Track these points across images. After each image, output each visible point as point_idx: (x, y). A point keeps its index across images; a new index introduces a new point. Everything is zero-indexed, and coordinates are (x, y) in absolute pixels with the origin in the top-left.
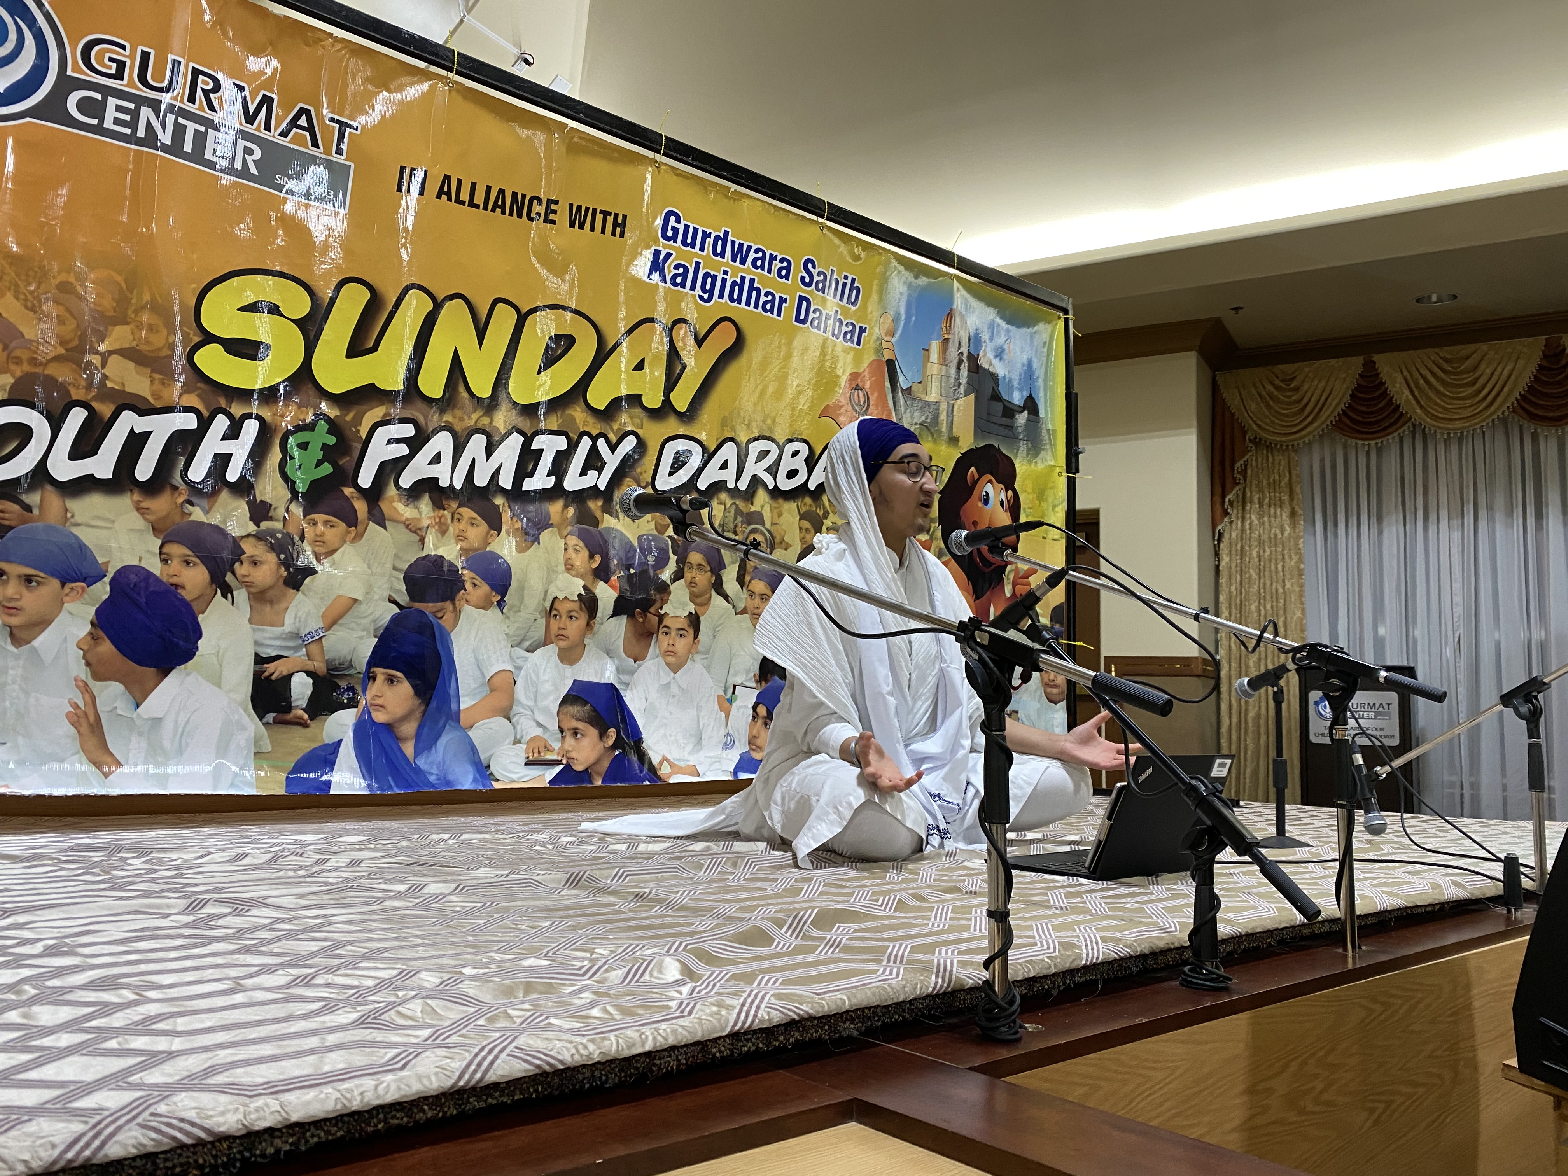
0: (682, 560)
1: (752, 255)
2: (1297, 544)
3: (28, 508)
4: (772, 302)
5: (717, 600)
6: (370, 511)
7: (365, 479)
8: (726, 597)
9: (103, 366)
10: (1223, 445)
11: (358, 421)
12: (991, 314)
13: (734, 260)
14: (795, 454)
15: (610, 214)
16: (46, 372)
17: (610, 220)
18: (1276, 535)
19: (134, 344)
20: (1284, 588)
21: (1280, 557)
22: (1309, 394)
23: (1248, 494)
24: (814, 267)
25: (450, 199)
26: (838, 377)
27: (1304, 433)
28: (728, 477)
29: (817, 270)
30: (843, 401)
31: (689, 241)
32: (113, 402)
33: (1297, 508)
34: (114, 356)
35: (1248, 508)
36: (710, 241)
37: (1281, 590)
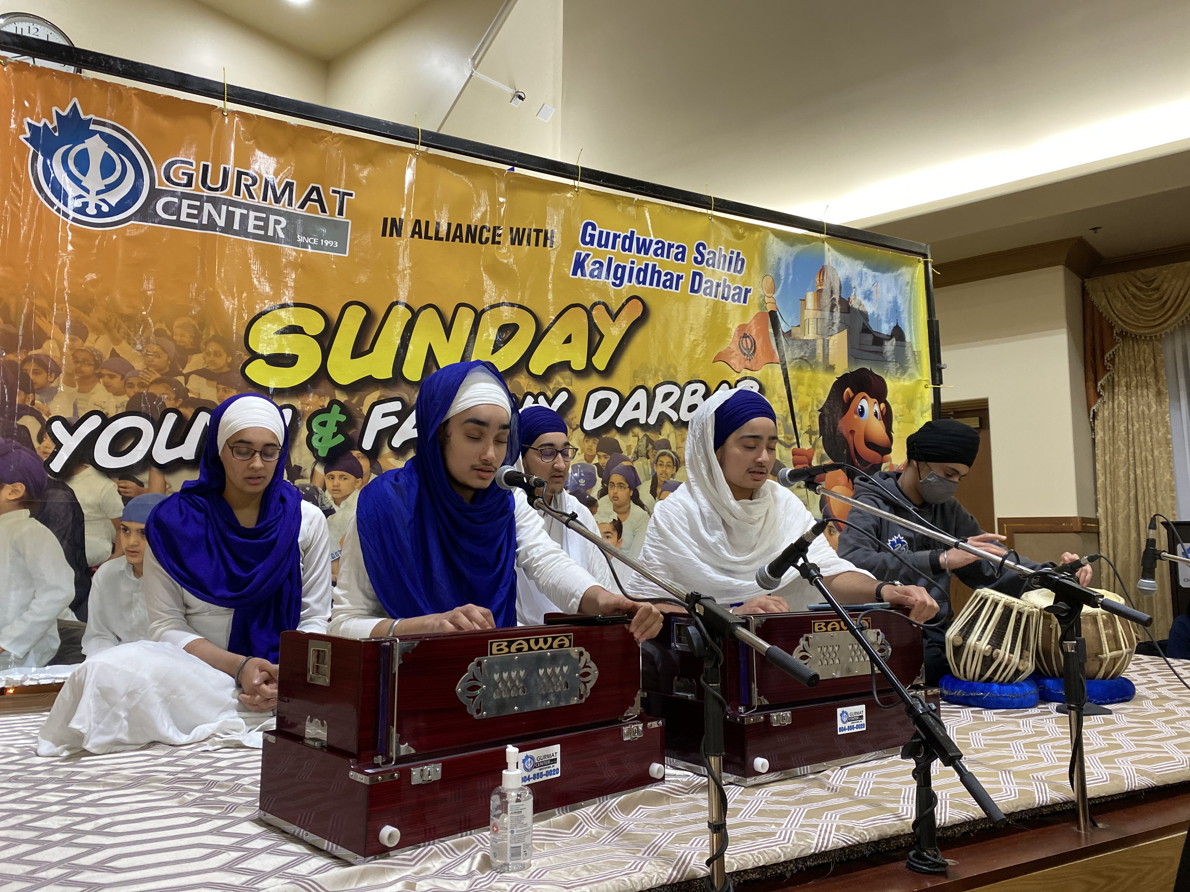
0: (606, 481)
1: (654, 247)
2: (1163, 418)
3: (141, 484)
4: (671, 280)
5: (635, 509)
6: (371, 466)
7: (368, 443)
8: (642, 506)
9: (186, 383)
10: (1093, 339)
11: (361, 403)
12: (858, 266)
13: (639, 251)
14: (694, 392)
15: (541, 231)
16: (150, 391)
17: (542, 235)
18: (1143, 412)
19: (205, 366)
20: (1152, 456)
21: (1148, 430)
22: (1169, 292)
23: (1116, 379)
24: (704, 248)
25: (420, 237)
26: (729, 329)
27: (1165, 325)
28: (641, 415)
29: (707, 251)
30: (734, 347)
31: (603, 243)
32: (192, 407)
33: (1162, 388)
34: (193, 375)
35: (1116, 391)
36: (619, 241)
37: (1150, 458)
